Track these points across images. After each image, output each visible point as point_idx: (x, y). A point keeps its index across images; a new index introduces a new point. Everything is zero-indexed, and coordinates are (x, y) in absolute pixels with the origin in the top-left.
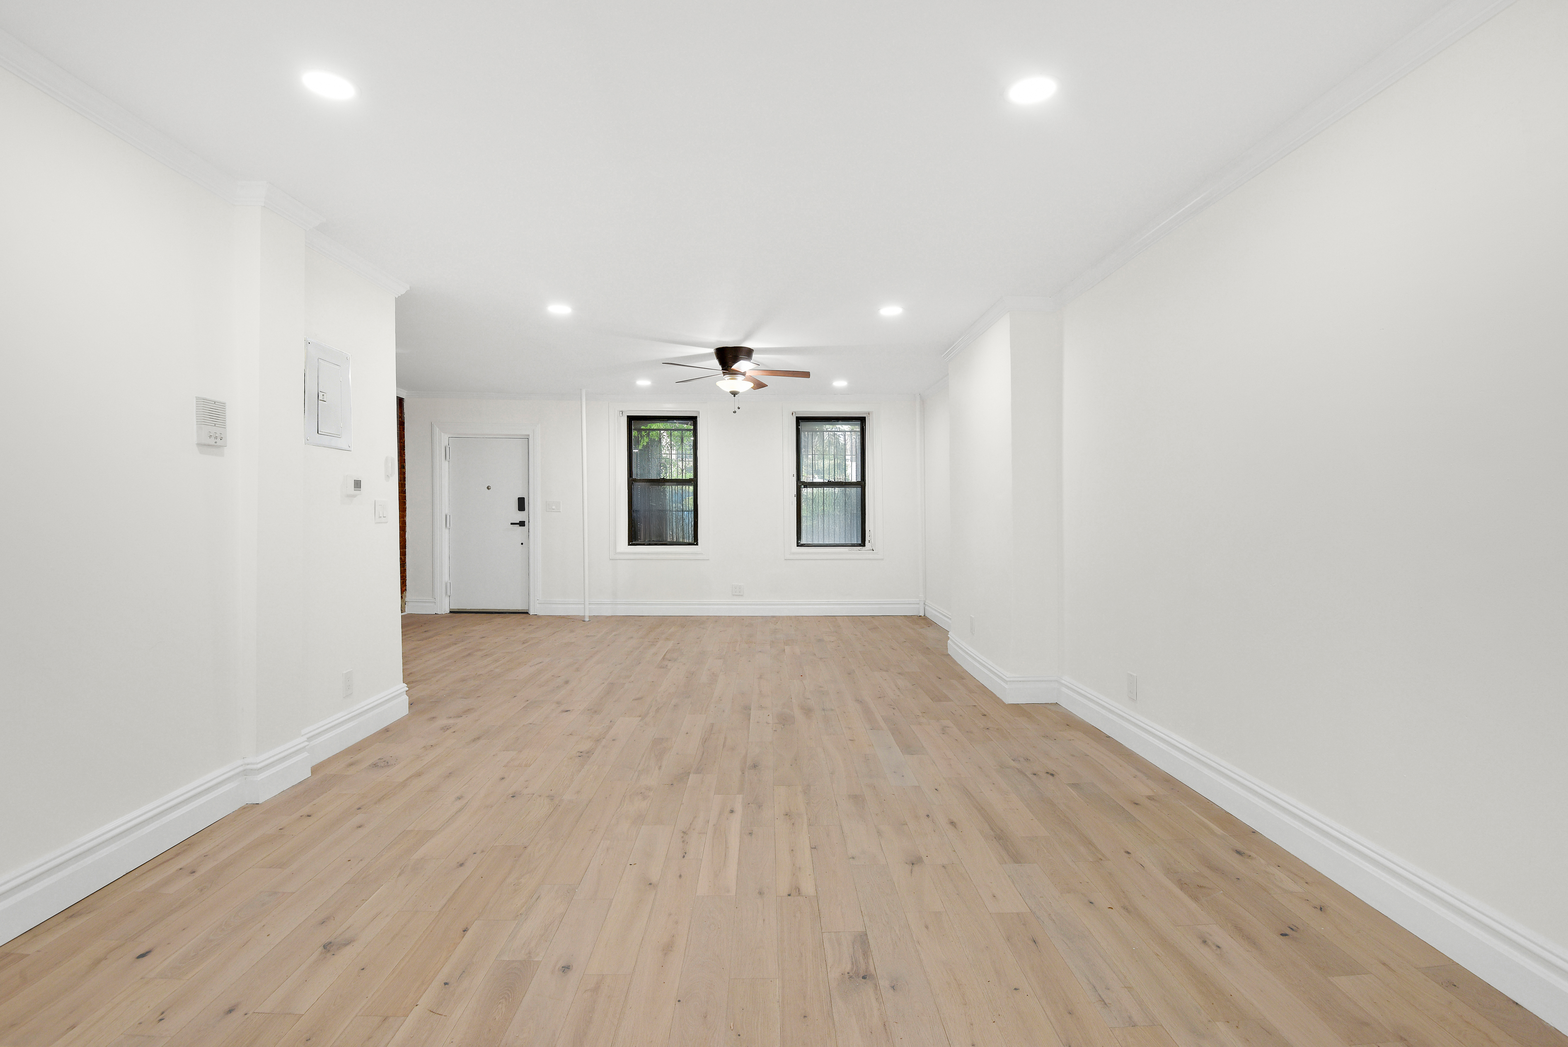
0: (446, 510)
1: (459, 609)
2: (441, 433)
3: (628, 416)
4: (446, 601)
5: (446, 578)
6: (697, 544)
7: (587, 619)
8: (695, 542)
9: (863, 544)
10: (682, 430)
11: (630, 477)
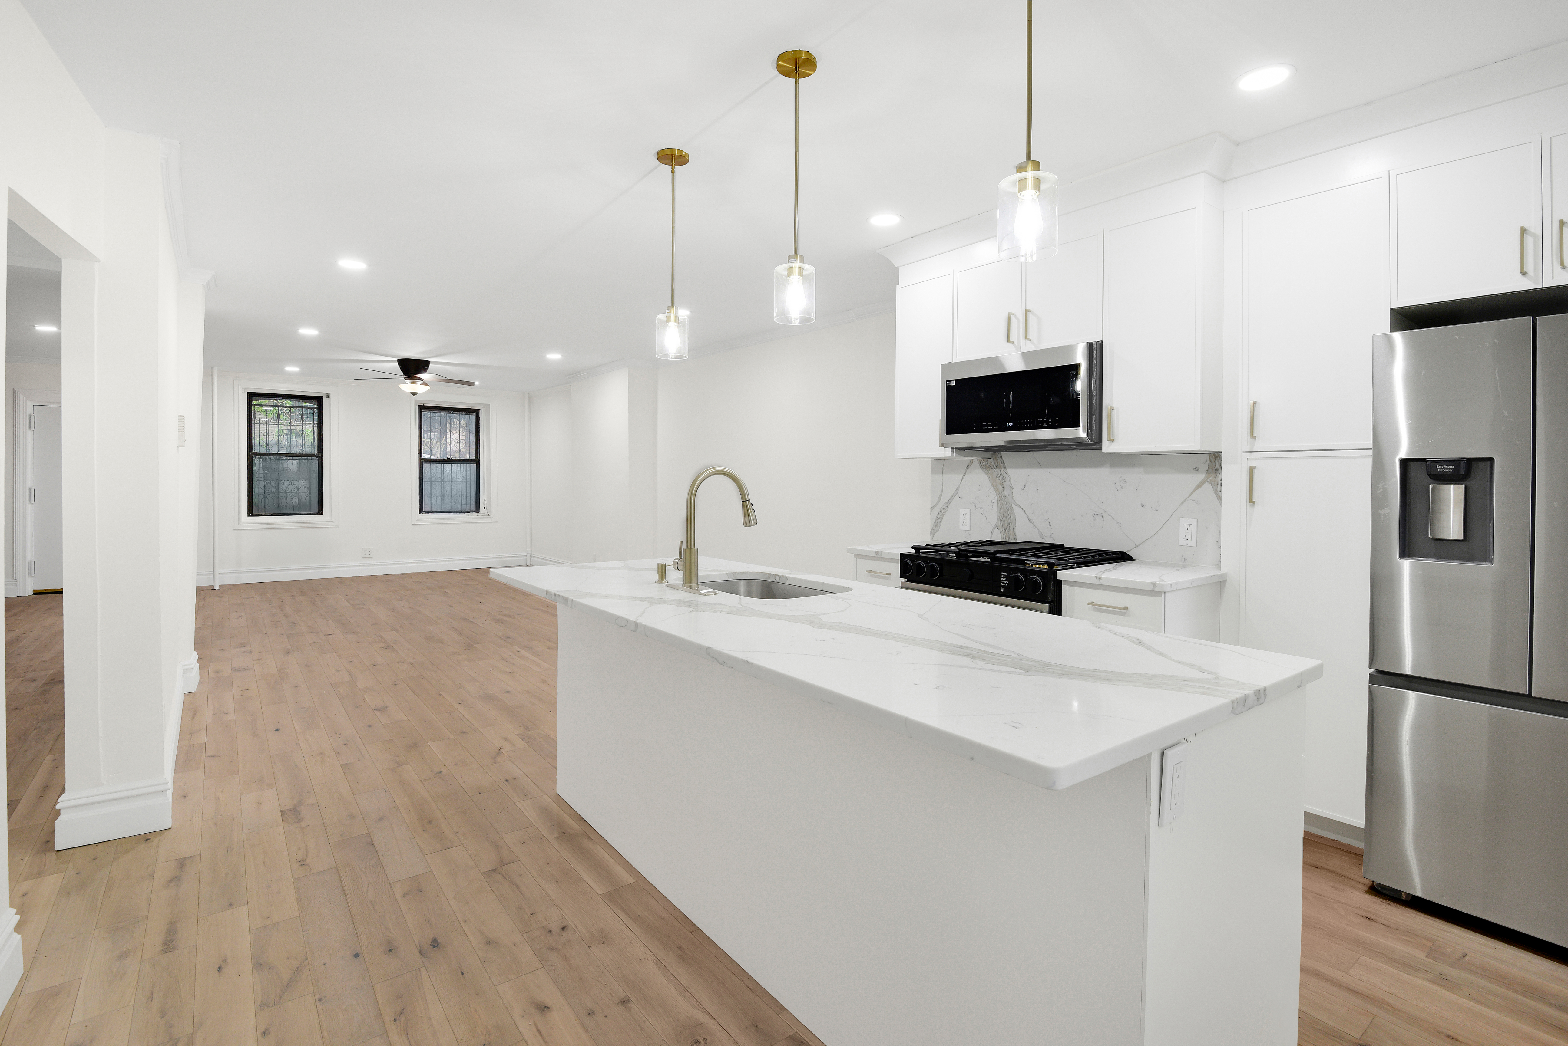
0: (29, 484)
1: (46, 590)
2: (26, 402)
3: (248, 392)
4: (29, 581)
5: (29, 557)
6: (322, 514)
7: (217, 587)
8: (320, 511)
9: (477, 509)
10: (302, 408)
11: (250, 451)
